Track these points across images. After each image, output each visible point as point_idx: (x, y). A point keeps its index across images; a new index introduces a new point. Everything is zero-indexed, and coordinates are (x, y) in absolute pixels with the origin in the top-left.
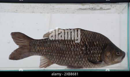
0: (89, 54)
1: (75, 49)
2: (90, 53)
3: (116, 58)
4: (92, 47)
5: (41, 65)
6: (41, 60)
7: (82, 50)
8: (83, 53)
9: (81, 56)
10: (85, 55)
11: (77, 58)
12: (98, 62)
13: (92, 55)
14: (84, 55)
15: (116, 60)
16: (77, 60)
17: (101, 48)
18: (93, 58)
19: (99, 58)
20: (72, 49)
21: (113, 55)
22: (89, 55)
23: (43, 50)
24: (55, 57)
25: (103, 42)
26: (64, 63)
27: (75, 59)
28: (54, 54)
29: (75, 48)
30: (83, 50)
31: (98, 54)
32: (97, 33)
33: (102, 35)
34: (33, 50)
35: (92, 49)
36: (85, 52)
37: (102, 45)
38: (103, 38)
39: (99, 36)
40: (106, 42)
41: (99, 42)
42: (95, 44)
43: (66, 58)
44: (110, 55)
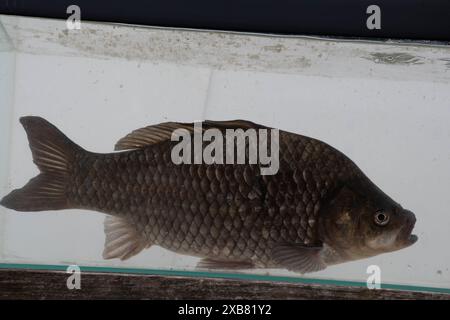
0: (274, 216)
1: (220, 197)
2: (277, 211)
3: (376, 235)
4: (282, 193)
5: (108, 250)
6: (106, 231)
7: (245, 200)
8: (248, 212)
9: (242, 222)
10: (259, 220)
11: (229, 228)
12: (306, 245)
13: (283, 219)
14: (254, 220)
15: (373, 243)
16: (230, 237)
17: (319, 196)
18: (287, 231)
19: (309, 233)
20: (210, 195)
21: (364, 223)
22: (273, 219)
23: (112, 192)
24: (152, 221)
25: (328, 173)
26: (185, 246)
27: (222, 233)
28: (148, 212)
29: (219, 191)
30: (249, 199)
31: (307, 219)
32: (308, 140)
33: (327, 146)
34: (77, 189)
35: (282, 200)
36: (257, 209)
37: (323, 186)
38: (332, 157)
39: (314, 150)
40: (340, 175)
41: (310, 174)
42: (296, 181)
43: (189, 225)
44: (350, 224)
